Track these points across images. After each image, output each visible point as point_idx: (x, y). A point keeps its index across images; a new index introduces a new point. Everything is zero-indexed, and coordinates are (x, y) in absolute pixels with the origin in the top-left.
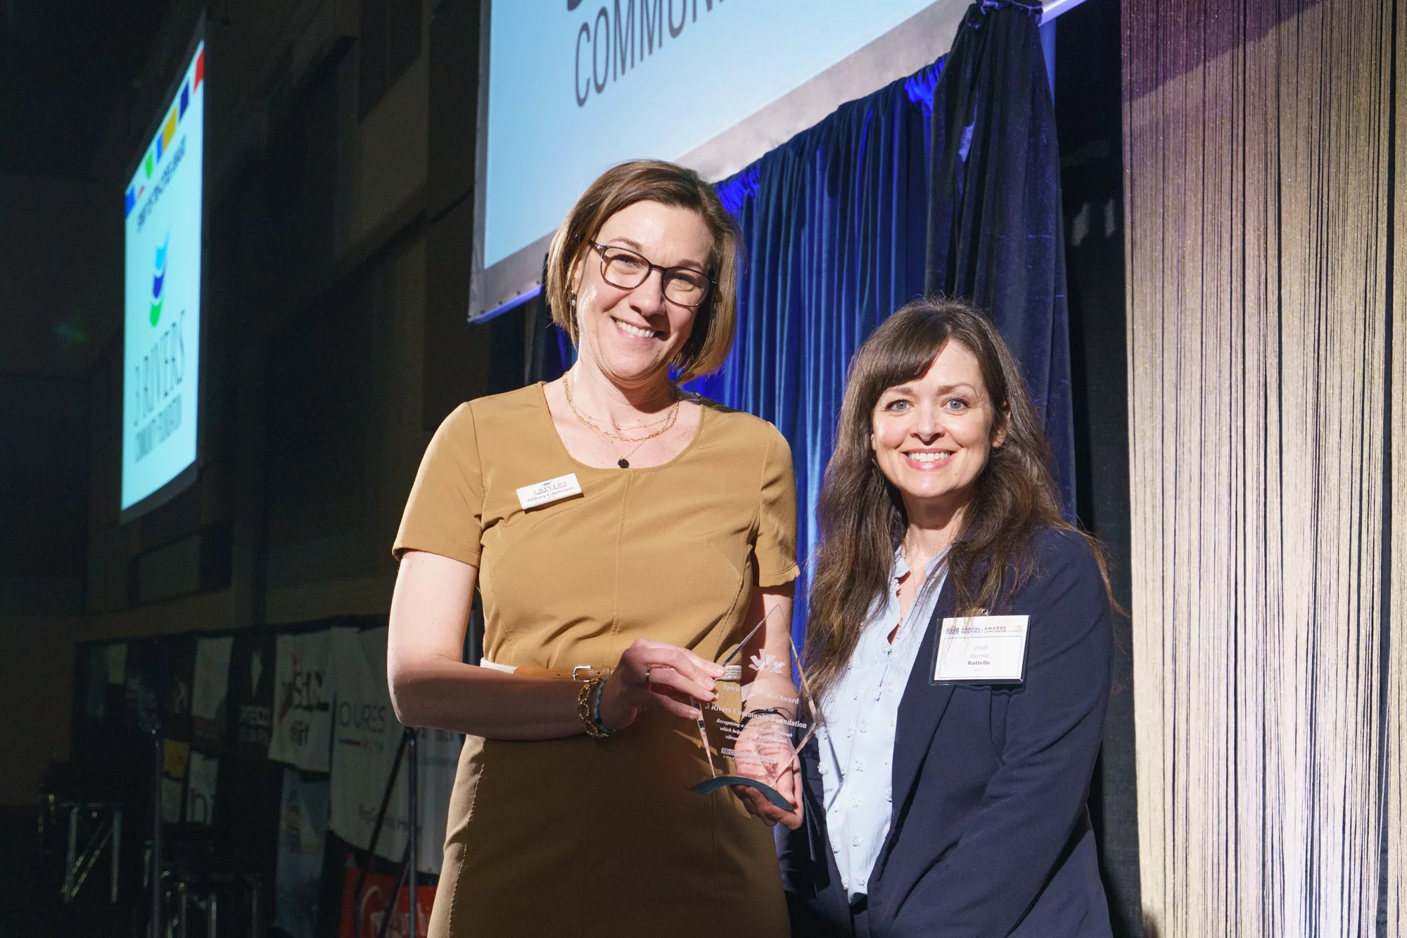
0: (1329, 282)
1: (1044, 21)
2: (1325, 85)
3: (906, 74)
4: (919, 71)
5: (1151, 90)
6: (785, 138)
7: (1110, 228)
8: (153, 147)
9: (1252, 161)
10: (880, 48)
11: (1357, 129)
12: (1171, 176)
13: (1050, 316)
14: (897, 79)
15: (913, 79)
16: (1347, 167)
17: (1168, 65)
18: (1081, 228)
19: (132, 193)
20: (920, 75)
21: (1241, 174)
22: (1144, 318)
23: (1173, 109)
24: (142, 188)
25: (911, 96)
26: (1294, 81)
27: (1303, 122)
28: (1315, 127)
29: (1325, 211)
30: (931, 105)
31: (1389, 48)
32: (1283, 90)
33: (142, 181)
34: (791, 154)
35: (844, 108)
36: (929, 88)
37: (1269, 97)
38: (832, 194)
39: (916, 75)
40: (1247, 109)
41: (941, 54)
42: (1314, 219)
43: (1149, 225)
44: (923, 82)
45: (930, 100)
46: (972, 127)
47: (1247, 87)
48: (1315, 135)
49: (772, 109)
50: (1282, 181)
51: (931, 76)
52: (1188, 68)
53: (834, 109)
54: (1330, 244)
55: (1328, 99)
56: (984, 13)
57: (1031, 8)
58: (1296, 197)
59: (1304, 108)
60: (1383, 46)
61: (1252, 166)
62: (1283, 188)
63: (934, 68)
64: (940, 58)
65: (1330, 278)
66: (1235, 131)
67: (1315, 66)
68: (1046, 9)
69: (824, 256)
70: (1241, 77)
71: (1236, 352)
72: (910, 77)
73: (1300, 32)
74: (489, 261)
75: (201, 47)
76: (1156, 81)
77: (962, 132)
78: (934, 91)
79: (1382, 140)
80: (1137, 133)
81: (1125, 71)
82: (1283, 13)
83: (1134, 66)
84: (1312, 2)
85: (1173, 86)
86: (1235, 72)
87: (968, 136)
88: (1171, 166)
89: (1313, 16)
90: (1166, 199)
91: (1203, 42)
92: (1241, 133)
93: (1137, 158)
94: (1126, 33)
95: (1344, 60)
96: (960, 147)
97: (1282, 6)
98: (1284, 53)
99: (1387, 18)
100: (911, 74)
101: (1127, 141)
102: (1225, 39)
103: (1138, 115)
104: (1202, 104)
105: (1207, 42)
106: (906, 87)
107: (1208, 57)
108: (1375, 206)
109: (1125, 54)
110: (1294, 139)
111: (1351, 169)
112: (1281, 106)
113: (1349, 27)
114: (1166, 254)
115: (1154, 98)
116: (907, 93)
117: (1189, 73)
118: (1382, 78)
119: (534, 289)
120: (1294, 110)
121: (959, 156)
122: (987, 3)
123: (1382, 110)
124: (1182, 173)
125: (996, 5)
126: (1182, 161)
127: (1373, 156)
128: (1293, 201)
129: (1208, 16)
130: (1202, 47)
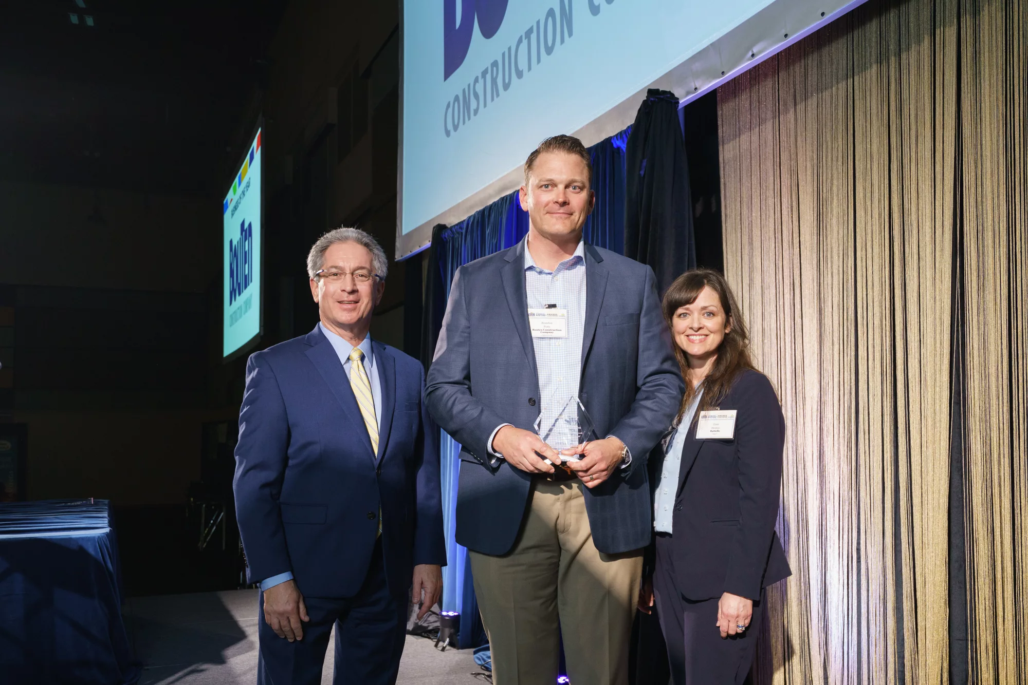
0: (824, 233)
1: (680, 107)
2: (820, 136)
3: (612, 135)
4: (618, 133)
5: (733, 140)
7: (714, 209)
8: (237, 180)
9: (784, 174)
11: (837, 157)
12: (744, 182)
13: (687, 252)
14: (608, 137)
15: (615, 138)
16: (832, 176)
17: (741, 129)
18: (699, 208)
19: (227, 201)
20: (619, 135)
21: (779, 180)
22: (732, 252)
23: (744, 149)
24: (232, 200)
25: (615, 145)
26: (804, 134)
27: (809, 154)
28: (815, 157)
29: (821, 197)
30: (624, 149)
31: (852, 117)
32: (799, 139)
33: (232, 196)
36: (623, 141)
37: (792, 143)
39: (617, 135)
40: (781, 149)
41: (629, 125)
42: (815, 202)
43: (734, 207)
44: (621, 137)
45: (624, 147)
46: (646, 160)
47: (781, 138)
48: (815, 161)
50: (799, 183)
51: (624, 136)
52: (751, 128)
54: (824, 214)
55: (821, 143)
56: (650, 104)
58: (806, 191)
59: (809, 148)
60: (849, 117)
61: (784, 176)
62: (800, 187)
63: (625, 131)
64: (628, 127)
65: (824, 231)
66: (775, 159)
67: (814, 127)
68: (681, 102)
70: (777, 133)
71: (778, 268)
72: (614, 136)
73: (806, 110)
74: (405, 232)
75: (260, 130)
76: (737, 134)
77: (641, 162)
78: (626, 142)
79: (849, 163)
80: (726, 161)
81: (720, 131)
82: (797, 101)
83: (724, 129)
84: (812, 95)
85: (744, 138)
86: (775, 130)
87: (644, 163)
88: (744, 177)
89: (813, 102)
90: (742, 194)
91: (758, 116)
92: (778, 160)
93: (727, 173)
94: (719, 113)
95: (829, 124)
96: (640, 170)
97: (797, 96)
98: (799, 121)
99: (850, 103)
100: (615, 134)
101: (721, 165)
102: (769, 114)
103: (727, 153)
104: (758, 147)
105: (760, 116)
106: (613, 141)
107: (761, 124)
108: (846, 195)
109: (720, 123)
110: (805, 163)
111: (835, 176)
112: (798, 147)
113: (831, 107)
114: (742, 220)
115: (735, 144)
116: (612, 144)
117: (752, 131)
118: (849, 132)
119: (427, 244)
120: (804, 148)
121: (640, 175)
122: (652, 99)
123: (849, 148)
124: (749, 181)
125: (657, 100)
126: (749, 174)
127: (845, 170)
128: (805, 193)
129: (760, 103)
130: (758, 119)
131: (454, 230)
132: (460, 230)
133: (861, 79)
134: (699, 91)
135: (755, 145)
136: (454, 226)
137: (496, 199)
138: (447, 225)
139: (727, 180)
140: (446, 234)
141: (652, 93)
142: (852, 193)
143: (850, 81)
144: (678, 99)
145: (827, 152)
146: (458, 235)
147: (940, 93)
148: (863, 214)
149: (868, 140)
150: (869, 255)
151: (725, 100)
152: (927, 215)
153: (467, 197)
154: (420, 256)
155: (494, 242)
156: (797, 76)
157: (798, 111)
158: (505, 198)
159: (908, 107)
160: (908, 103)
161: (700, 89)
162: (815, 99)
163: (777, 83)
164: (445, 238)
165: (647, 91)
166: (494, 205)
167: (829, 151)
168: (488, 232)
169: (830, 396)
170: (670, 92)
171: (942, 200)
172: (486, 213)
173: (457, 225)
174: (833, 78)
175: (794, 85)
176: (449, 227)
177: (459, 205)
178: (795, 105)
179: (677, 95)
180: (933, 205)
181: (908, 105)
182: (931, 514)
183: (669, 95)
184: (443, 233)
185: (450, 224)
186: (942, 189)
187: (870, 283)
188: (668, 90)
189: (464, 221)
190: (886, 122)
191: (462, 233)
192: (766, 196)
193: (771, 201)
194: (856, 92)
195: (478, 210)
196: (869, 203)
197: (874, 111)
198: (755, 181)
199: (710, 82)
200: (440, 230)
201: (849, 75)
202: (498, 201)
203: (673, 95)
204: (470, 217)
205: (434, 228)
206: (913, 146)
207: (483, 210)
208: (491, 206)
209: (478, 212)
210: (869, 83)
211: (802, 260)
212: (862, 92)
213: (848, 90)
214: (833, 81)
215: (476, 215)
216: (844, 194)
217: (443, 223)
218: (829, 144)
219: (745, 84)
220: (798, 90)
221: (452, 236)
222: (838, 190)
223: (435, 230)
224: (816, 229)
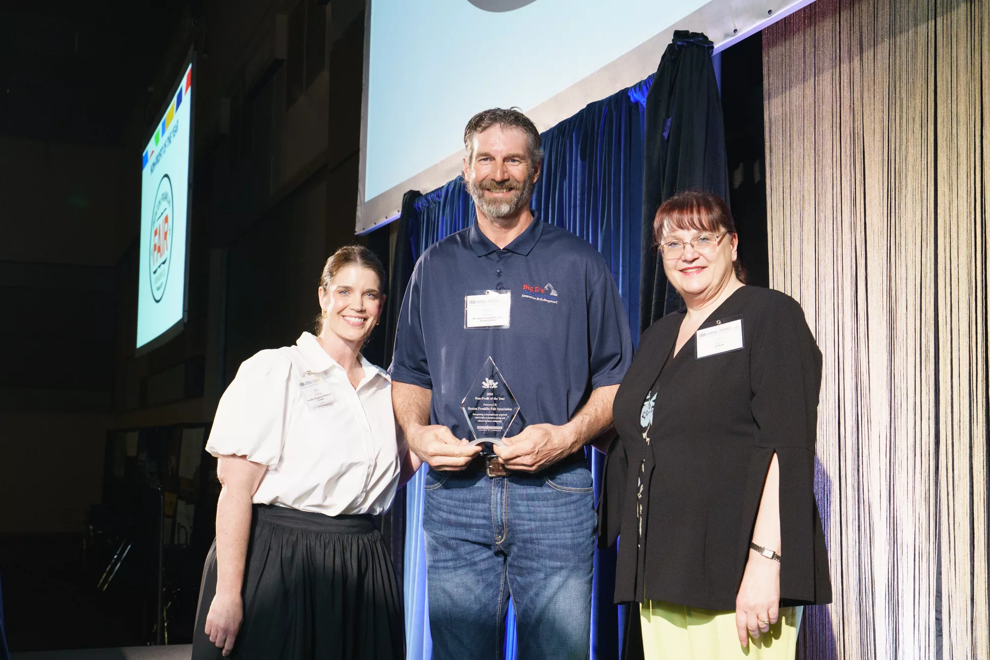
0: (897, 214)
1: (714, 54)
2: (892, 92)
3: (629, 86)
4: (637, 84)
5: (782, 94)
6: (554, 124)
7: (757, 178)
9: (845, 138)
10: (612, 69)
11: (914, 119)
12: (795, 147)
14: (623, 89)
15: (633, 89)
16: (907, 143)
17: (792, 80)
18: (738, 177)
19: (147, 154)
20: (637, 86)
21: (838, 146)
22: (778, 233)
23: (796, 106)
24: (153, 152)
25: (632, 99)
26: (873, 89)
27: (878, 115)
28: (886, 117)
29: (893, 168)
30: (644, 104)
31: (933, 69)
32: (866, 94)
33: (153, 147)
34: (557, 133)
35: (591, 106)
36: (643, 94)
38: (583, 159)
39: (635, 86)
40: (842, 107)
41: (651, 74)
42: (886, 174)
43: (781, 177)
44: (640, 89)
45: (643, 101)
46: (670, 119)
47: (842, 93)
48: (886, 123)
50: (865, 150)
51: (644, 88)
52: (805, 80)
53: (584, 106)
54: (897, 189)
55: (894, 100)
56: (677, 49)
57: (706, 46)
58: (874, 160)
59: (878, 106)
60: (929, 68)
61: (846, 141)
62: (866, 155)
63: (646, 82)
64: (650, 76)
65: (897, 211)
66: (834, 120)
67: (885, 80)
68: (716, 47)
69: (578, 197)
70: (838, 87)
71: (837, 258)
72: (632, 87)
73: (876, 59)
74: (367, 200)
75: (190, 67)
76: (787, 86)
77: (665, 122)
78: (646, 95)
79: (929, 127)
80: (773, 120)
81: (765, 82)
82: (864, 47)
83: (771, 79)
84: (883, 41)
85: (796, 91)
86: (834, 83)
87: (669, 124)
88: (795, 141)
89: (883, 48)
90: (792, 161)
91: (813, 65)
92: (839, 121)
93: (773, 135)
94: (765, 59)
95: (904, 76)
96: (663, 131)
97: (864, 43)
98: (866, 72)
99: (932, 51)
100: (632, 86)
101: (767, 125)
102: (827, 63)
103: (773, 109)
104: (813, 103)
105: (816, 65)
106: (629, 94)
107: (817, 74)
108: (926, 167)
109: (765, 72)
110: (873, 125)
111: (910, 143)
112: (864, 104)
113: (907, 56)
114: (792, 195)
115: (784, 98)
116: (629, 97)
117: (806, 83)
118: (929, 88)
119: (396, 215)
120: (872, 107)
121: (663, 137)
122: (679, 43)
123: (929, 108)
124: (802, 145)
125: (685, 44)
126: (802, 137)
127: (924, 134)
128: (873, 163)
129: (817, 49)
130: (813, 68)
131: (430, 199)
132: (438, 199)
133: (945, 21)
134: (739, 35)
135: (810, 100)
136: (431, 193)
138: (421, 192)
139: (773, 143)
140: (421, 203)
141: (680, 35)
142: (933, 163)
143: (932, 23)
144: (712, 43)
145: (901, 111)
146: (434, 205)
148: (947, 191)
149: (954, 98)
150: (954, 244)
151: (773, 43)
154: (386, 230)
156: (864, 16)
157: (865, 59)
161: (741, 31)
162: (886, 45)
163: (838, 24)
164: (419, 208)
165: (673, 32)
167: (904, 110)
169: (903, 421)
170: (702, 35)
173: (433, 192)
174: (910, 20)
175: (861, 28)
176: (424, 194)
177: (436, 165)
178: (861, 52)
179: (711, 38)
183: (701, 39)
184: (416, 202)
185: (425, 191)
188: (700, 32)
189: (443, 187)
190: (978, 75)
191: (439, 203)
192: (822, 165)
193: (828, 172)
194: (939, 38)
196: (954, 178)
197: (962, 62)
198: (809, 145)
199: (754, 23)
200: (412, 197)
201: (930, 16)
203: (706, 38)
204: (449, 184)
205: (405, 195)
210: (955, 27)
211: (868, 247)
212: (947, 38)
213: (929, 35)
214: (910, 23)
215: (458, 180)
216: (923, 166)
217: (416, 189)
218: (904, 102)
219: (798, 24)
220: (865, 33)
221: (427, 205)
222: (916, 160)
223: (406, 197)
224: (886, 208)
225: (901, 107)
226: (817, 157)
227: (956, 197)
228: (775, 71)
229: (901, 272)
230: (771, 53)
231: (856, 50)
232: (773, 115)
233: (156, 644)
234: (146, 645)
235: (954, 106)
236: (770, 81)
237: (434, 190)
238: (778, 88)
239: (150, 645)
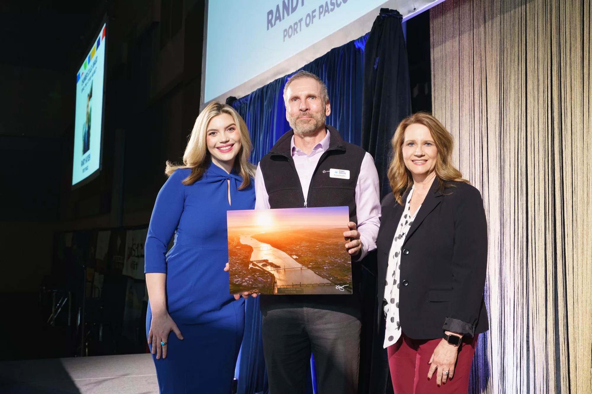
0: (505, 113)
1: (403, 21)
2: (502, 45)
3: (355, 39)
4: (359, 38)
5: (440, 45)
6: (312, 60)
7: (426, 92)
8: (87, 59)
9: (476, 70)
10: (345, 30)
11: (514, 60)
12: (448, 75)
14: (352, 40)
15: (357, 41)
16: (511, 73)
17: (446, 37)
18: (416, 91)
19: (79, 74)
20: (360, 40)
21: (472, 74)
23: (448, 52)
24: (83, 73)
25: (357, 47)
26: (491, 43)
27: (494, 56)
28: (498, 59)
30: (363, 49)
31: (525, 32)
32: (487, 46)
33: (83, 71)
34: (314, 66)
35: (333, 50)
36: (363, 43)
37: (482, 48)
38: (328, 80)
39: (358, 39)
40: (474, 52)
41: (367, 32)
42: (498, 90)
43: (440, 91)
44: (361, 41)
45: (363, 48)
46: (378, 58)
47: (474, 45)
48: (499, 62)
49: (307, 50)
51: (363, 40)
52: (453, 37)
53: (329, 50)
54: (505, 99)
56: (382, 18)
57: (398, 17)
58: (492, 83)
60: (522, 32)
61: (476, 72)
62: (487, 80)
63: (364, 37)
64: (367, 34)
65: (505, 111)
66: (470, 60)
67: (498, 38)
68: (404, 18)
70: (472, 41)
71: (472, 136)
72: (356, 40)
73: (493, 26)
74: (206, 101)
75: (105, 25)
76: (444, 41)
77: (375, 59)
78: (365, 44)
79: (522, 64)
80: (436, 59)
81: (431, 38)
82: (486, 20)
83: (434, 37)
84: (497, 16)
85: (448, 44)
86: (470, 39)
87: (377, 60)
88: (448, 71)
89: (497, 20)
90: (446, 83)
91: (458, 29)
92: (472, 60)
93: (436, 68)
94: (431, 25)
95: (509, 36)
96: (374, 64)
97: (486, 17)
98: (487, 33)
99: (524, 22)
100: (357, 39)
101: (432, 62)
102: (467, 28)
103: (436, 54)
104: (458, 50)
105: (460, 30)
106: (355, 43)
107: (460, 34)
108: (521, 87)
109: (431, 33)
110: (491, 63)
112: (487, 52)
113: (510, 25)
114: (446, 102)
115: (442, 48)
116: (355, 45)
117: (454, 39)
118: (522, 42)
120: (491, 53)
121: (374, 68)
122: (383, 15)
123: (522, 54)
124: (452, 74)
125: (387, 16)
126: (452, 69)
127: (520, 69)
128: (491, 84)
129: (460, 20)
130: (458, 31)
131: (241, 101)
132: (246, 101)
133: (531, 6)
134: (417, 11)
135: (456, 48)
137: (272, 81)
138: (237, 98)
139: (436, 73)
140: (236, 104)
141: (384, 11)
142: (525, 85)
143: (524, 7)
144: (402, 15)
145: (507, 56)
146: (244, 105)
147: (587, 18)
149: (536, 49)
150: (536, 130)
151: (436, 17)
152: (578, 103)
153: (252, 78)
155: (270, 110)
156: (486, 2)
157: (487, 26)
158: (278, 80)
159: (565, 27)
160: (565, 24)
161: (418, 9)
162: (498, 18)
163: (472, 6)
165: (380, 9)
166: (270, 85)
167: (509, 55)
168: (265, 103)
169: (508, 229)
170: (396, 11)
171: (588, 92)
172: (265, 90)
173: (243, 98)
174: (512, 4)
175: (485, 8)
176: (238, 99)
177: (245, 83)
178: (485, 22)
179: (401, 13)
180: (582, 96)
181: (565, 25)
182: (580, 317)
183: (395, 13)
184: (234, 103)
185: (239, 97)
186: (588, 85)
187: (536, 150)
188: (395, 9)
189: (249, 95)
190: (549, 36)
191: (247, 104)
192: (463, 85)
193: (466, 89)
194: (528, 15)
195: (259, 88)
196: (536, 93)
197: (541, 29)
198: (456, 74)
199: (425, 5)
200: (232, 100)
201: (523, 3)
202: (273, 82)
203: (398, 13)
204: (253, 93)
205: (227, 99)
206: (568, 54)
207: (263, 88)
208: (268, 85)
209: (259, 90)
210: (537, 9)
211: (488, 131)
212: (532, 15)
213: (523, 13)
214: (512, 6)
215: (258, 91)
216: (519, 86)
217: (233, 96)
218: (509, 50)
219: (450, 6)
220: (487, 12)
221: (240, 105)
222: (515, 83)
223: (228, 100)
224: (499, 109)
225: (507, 53)
226: (460, 80)
227: (537, 104)
228: (437, 32)
229: (507, 146)
230: (435, 22)
231: (482, 22)
232: (435, 57)
233: (80, 356)
234: (74, 357)
235: (536, 53)
236: (434, 38)
237: (243, 96)
238: (438, 42)
239: (77, 356)
